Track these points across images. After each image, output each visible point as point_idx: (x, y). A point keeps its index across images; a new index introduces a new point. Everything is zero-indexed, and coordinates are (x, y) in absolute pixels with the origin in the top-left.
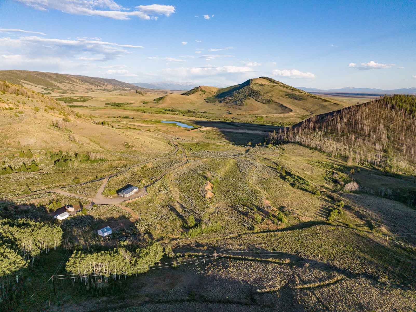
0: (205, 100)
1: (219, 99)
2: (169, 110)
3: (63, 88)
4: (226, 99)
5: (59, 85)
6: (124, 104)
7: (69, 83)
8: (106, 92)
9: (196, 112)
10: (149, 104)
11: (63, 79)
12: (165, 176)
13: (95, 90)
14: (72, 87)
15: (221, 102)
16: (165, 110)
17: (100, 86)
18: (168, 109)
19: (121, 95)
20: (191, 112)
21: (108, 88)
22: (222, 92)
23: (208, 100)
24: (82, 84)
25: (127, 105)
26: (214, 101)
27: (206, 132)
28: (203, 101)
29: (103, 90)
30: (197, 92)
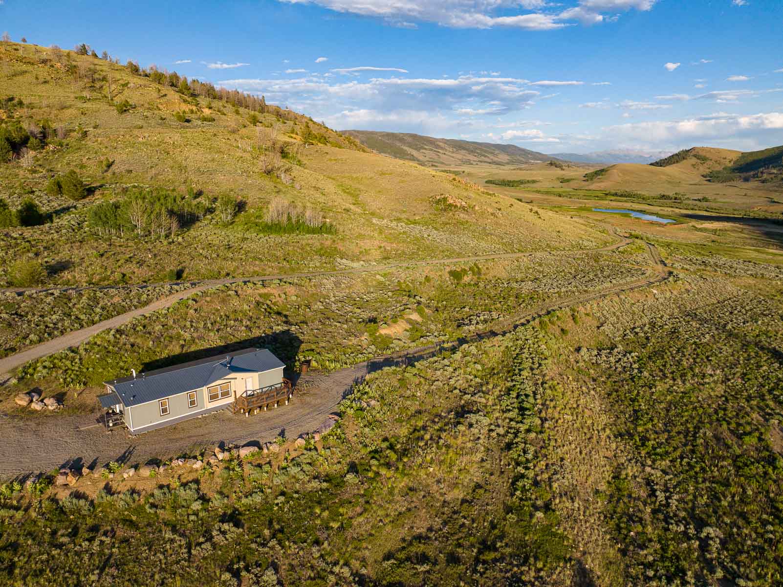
0: (705, 177)
1: (743, 175)
2: (616, 195)
3: (421, 158)
4: (762, 173)
5: (415, 153)
6: (521, 182)
7: (432, 150)
8: (494, 166)
9: (680, 199)
10: (571, 183)
11: (423, 143)
12: (546, 319)
13: (475, 163)
14: (436, 157)
15: (746, 180)
16: (606, 194)
17: (485, 156)
18: (613, 192)
19: (521, 169)
20: (668, 198)
21: (499, 160)
22: (750, 159)
23: (711, 177)
24: (453, 152)
25: (526, 185)
26: (730, 179)
27: (714, 231)
28: (698, 179)
29: (490, 163)
30: (685, 161)
